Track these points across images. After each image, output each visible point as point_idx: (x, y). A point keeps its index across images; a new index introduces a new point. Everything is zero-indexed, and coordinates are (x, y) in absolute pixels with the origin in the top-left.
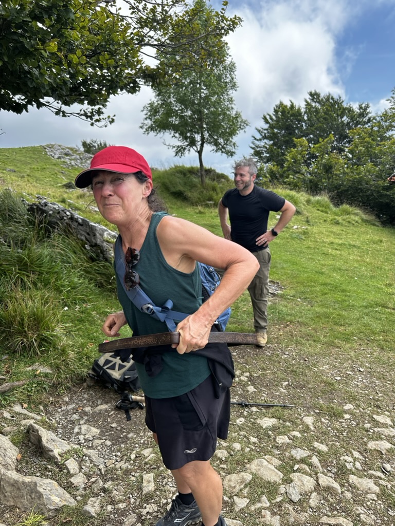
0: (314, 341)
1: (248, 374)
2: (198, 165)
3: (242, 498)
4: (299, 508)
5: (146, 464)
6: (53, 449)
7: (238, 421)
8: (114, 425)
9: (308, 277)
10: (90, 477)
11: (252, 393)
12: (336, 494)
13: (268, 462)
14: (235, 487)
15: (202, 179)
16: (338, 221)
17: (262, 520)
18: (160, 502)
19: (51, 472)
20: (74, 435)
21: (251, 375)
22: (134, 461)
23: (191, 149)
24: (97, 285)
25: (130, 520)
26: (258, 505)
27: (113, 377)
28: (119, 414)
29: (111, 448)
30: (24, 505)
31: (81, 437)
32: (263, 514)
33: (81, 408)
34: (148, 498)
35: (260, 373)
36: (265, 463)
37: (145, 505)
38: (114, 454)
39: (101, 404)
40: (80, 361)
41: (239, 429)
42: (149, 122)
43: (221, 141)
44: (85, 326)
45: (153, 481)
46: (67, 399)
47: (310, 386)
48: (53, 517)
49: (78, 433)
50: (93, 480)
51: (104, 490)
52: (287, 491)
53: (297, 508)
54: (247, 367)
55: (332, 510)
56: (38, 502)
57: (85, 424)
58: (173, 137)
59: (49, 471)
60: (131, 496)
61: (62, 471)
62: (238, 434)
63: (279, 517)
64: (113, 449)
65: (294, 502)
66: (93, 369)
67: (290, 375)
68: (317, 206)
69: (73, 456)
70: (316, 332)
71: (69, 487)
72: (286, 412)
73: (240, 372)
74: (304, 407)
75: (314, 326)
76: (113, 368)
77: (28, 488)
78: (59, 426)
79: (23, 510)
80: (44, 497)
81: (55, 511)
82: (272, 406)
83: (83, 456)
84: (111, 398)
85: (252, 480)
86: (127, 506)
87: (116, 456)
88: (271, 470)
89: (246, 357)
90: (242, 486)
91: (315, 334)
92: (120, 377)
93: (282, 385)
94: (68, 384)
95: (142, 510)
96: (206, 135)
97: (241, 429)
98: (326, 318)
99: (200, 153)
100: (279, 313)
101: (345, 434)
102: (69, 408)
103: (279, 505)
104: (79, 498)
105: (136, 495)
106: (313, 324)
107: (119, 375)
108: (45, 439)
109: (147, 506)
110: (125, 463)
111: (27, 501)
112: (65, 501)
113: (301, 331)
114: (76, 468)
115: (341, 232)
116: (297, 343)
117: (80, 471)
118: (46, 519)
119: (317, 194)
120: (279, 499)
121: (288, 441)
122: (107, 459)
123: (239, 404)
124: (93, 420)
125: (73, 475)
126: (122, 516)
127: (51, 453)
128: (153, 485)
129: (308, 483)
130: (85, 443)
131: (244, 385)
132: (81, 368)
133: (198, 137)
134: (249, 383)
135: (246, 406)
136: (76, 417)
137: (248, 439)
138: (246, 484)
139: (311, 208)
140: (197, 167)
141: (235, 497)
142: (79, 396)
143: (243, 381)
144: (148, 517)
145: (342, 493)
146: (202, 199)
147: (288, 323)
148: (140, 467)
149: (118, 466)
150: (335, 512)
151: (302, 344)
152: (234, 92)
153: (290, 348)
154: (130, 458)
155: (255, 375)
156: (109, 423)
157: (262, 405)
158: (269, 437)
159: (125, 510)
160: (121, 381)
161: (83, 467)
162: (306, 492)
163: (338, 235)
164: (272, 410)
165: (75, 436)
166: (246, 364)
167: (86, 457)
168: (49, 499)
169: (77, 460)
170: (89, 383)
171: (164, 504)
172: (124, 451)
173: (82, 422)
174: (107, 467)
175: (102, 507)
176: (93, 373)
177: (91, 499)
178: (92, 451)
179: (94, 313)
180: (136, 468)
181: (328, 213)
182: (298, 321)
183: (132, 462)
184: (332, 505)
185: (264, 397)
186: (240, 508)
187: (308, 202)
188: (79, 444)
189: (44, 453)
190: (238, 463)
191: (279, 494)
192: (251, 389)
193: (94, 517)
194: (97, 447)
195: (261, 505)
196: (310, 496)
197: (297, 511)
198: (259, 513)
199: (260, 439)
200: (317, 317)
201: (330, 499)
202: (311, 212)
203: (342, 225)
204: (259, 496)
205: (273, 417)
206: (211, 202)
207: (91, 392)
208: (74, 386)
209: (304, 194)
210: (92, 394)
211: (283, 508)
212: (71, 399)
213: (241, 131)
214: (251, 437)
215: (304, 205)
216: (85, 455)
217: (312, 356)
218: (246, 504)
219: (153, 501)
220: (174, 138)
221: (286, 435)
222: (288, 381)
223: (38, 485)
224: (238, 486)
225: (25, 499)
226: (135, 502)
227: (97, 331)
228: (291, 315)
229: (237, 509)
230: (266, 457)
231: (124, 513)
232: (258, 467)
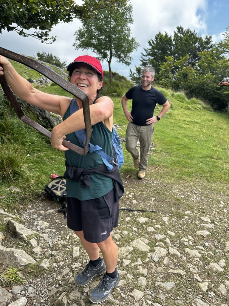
0: (171, 176)
1: (133, 194)
2: (108, 70)
3: (127, 260)
5: (75, 241)
6: (22, 234)
7: (126, 219)
8: (57, 221)
9: (170, 140)
10: (44, 248)
11: (135, 204)
12: (178, 258)
13: (142, 241)
14: (123, 254)
15: (110, 79)
16: (189, 108)
17: (138, 271)
18: (82, 262)
19: (22, 246)
20: (34, 226)
21: (135, 194)
22: (69, 240)
23: (104, 60)
24: (46, 142)
25: (66, 271)
27: (57, 194)
28: (60, 215)
29: (55, 233)
30: (7, 263)
31: (39, 227)
32: (138, 268)
33: (38, 212)
34: (76, 259)
35: (140, 193)
36: (141, 241)
37: (74, 263)
38: (57, 236)
39: (50, 209)
40: (38, 185)
41: (127, 223)
42: (78, 42)
43: (122, 55)
44: (40, 165)
45: (79, 250)
46: (30, 206)
47: (167, 201)
48: (23, 269)
49: (37, 225)
50: (45, 250)
51: (52, 255)
52: (152, 256)
53: (157, 265)
54: (133, 190)
55: (175, 266)
56: (15, 261)
57: (41, 220)
58: (93, 52)
60: (67, 259)
61: (28, 245)
62: (126, 226)
63: (147, 269)
64: (56, 234)
65: (155, 262)
66: (45, 190)
67: (156, 195)
68: (178, 98)
69: (34, 238)
70: (172, 171)
71: (32, 254)
72: (153, 214)
73: (129, 192)
74: (163, 212)
75: (171, 168)
76: (57, 189)
77: (9, 254)
78: (26, 221)
79: (6, 266)
80: (18, 259)
81: (25, 266)
82: (146, 211)
83: (40, 237)
84: (56, 206)
85: (133, 250)
86: (64, 264)
88: (144, 245)
89: (132, 184)
90: (127, 254)
91: (171, 172)
92: (61, 194)
93: (151, 200)
94: (31, 198)
95: (73, 266)
96: (113, 51)
97: (128, 223)
98: (178, 163)
99: (109, 62)
100: (152, 160)
101: (185, 227)
102: (32, 211)
103: (147, 263)
104: (37, 259)
105: (69, 258)
107: (60, 193)
108: (18, 228)
110: (63, 241)
111: (9, 261)
112: (30, 261)
113: (164, 171)
114: (36, 244)
115: (190, 114)
116: (161, 177)
117: (38, 245)
118: (19, 270)
119: (178, 91)
120: (147, 260)
121: (154, 230)
122: (53, 239)
123: (127, 210)
124: (45, 218)
125: (34, 248)
126: (62, 269)
127: (21, 236)
128: (79, 253)
129: (164, 252)
130: (41, 230)
131: (131, 200)
132: (38, 189)
133: (108, 53)
134: (134, 198)
135: (131, 211)
136: (35, 216)
137: (132, 229)
138: (129, 253)
139: (174, 99)
140: (107, 71)
141: (123, 259)
142: (37, 205)
143: (130, 197)
144: (76, 269)
145: (181, 257)
146: (110, 92)
147: (157, 166)
148: (71, 243)
149: (59, 243)
150: (177, 267)
151: (164, 178)
152: (131, 24)
153: (157, 180)
154: (66, 239)
155: (137, 194)
156: (55, 220)
157: (140, 211)
158: (143, 227)
159: (63, 266)
160: (61, 197)
161: (40, 243)
162: (162, 257)
163: (189, 116)
164: (145, 213)
166: (132, 188)
168: (21, 260)
169: (36, 240)
170: (43, 198)
171: (85, 263)
172: (63, 235)
173: (39, 219)
174: (53, 243)
175: (50, 264)
176: (45, 192)
177: (44, 260)
178: (45, 235)
179: (45, 158)
180: (69, 244)
181: (183, 103)
182: (162, 165)
183: (67, 241)
184: (175, 263)
185: (141, 206)
186: (126, 265)
187: (173, 95)
188: (38, 231)
189: (18, 236)
190: (126, 241)
191: (147, 258)
192: (134, 202)
193: (46, 269)
194: (47, 232)
195: (137, 263)
196: (164, 259)
198: (136, 267)
199: (139, 229)
200: (173, 163)
201: (175, 260)
202: (174, 102)
203: (191, 110)
204: (137, 259)
205: (146, 217)
206: (115, 94)
207: (44, 203)
208: (34, 199)
209: (171, 91)
210: (44, 204)
211: (149, 265)
212: (32, 206)
213: (134, 50)
214: (133, 228)
215: (170, 97)
217: (169, 184)
218: (129, 263)
219: (78, 261)
221: (152, 227)
222: (155, 198)
223: (14, 253)
224: (125, 253)
225: (7, 260)
226: (69, 262)
227: (47, 169)
228: (159, 161)
229: (124, 265)
230: (141, 238)
231: (62, 267)
232: (137, 244)
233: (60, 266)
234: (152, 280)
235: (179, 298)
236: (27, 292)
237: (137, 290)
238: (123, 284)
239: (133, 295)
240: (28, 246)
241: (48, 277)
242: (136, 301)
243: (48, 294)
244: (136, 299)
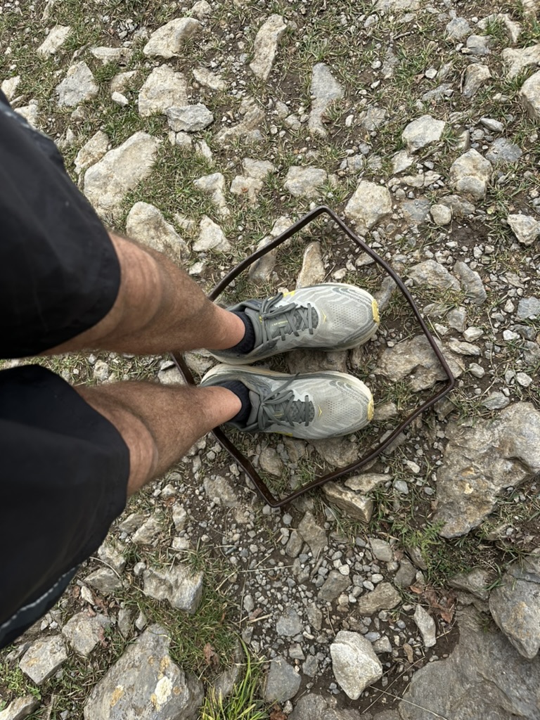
3: (200, 232)
4: (229, 113)
12: (199, 31)
14: (168, 245)
17: (252, 195)
26: (219, 198)
32: (239, 193)
36: (100, 168)
52: (186, 128)
53: (229, 117)
61: (58, 685)
65: (213, 123)
85: (151, 202)
88: (122, 156)
90: (170, 228)
103: (219, 153)
120: (205, 151)
129: (163, 81)
141: (197, 248)
145: (195, 16)
150: (241, 45)
159: (192, 507)
162: (188, 92)
177: (148, 591)
184: (222, 47)
186: (225, 240)
191: (194, 149)
193: (204, 579)
195: (219, 191)
196: (201, 86)
198: (235, 200)
204: (196, 193)
211: (227, 147)
218: (215, 225)
224: (164, 237)
229: (227, 246)
230: (80, 165)
233: (192, 518)
234: (298, 144)
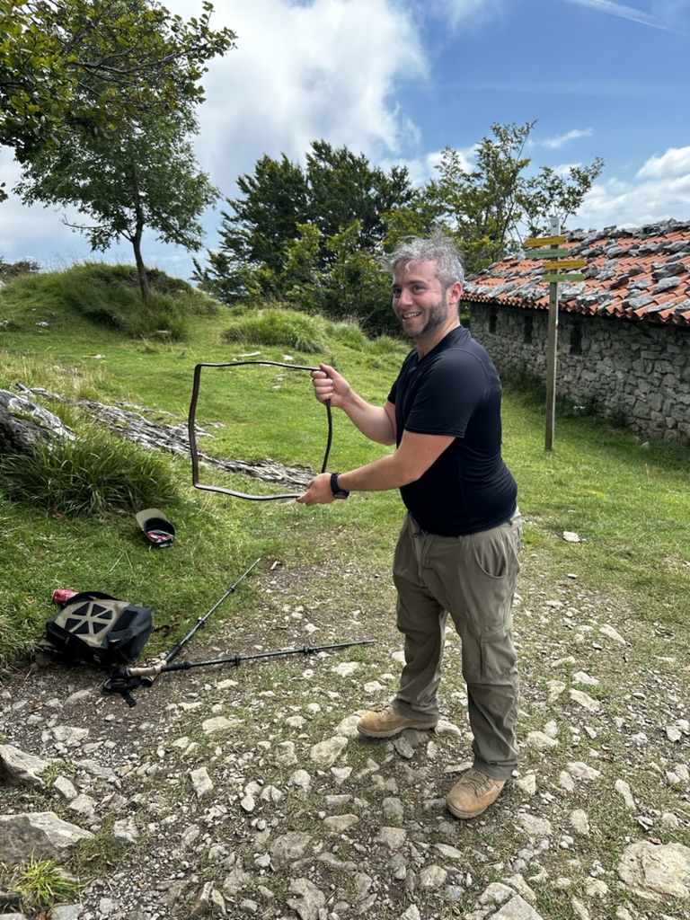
0: (383, 548)
1: (301, 608)
2: (133, 262)
3: (342, 767)
4: (417, 764)
5: (186, 758)
6: (25, 769)
7: (305, 674)
8: (110, 717)
9: (352, 454)
10: (99, 797)
11: (314, 633)
12: (456, 738)
14: (328, 757)
15: (142, 290)
16: (377, 363)
17: (375, 787)
18: (228, 801)
19: (33, 802)
20: (44, 746)
21: (306, 609)
22: (166, 759)
23: (121, 235)
25: (191, 833)
26: (365, 771)
27: (91, 645)
28: (112, 699)
29: (118, 751)
30: (12, 855)
31: (59, 746)
32: (373, 780)
33: (41, 704)
34: (208, 799)
35: (318, 603)
37: (206, 810)
38: (126, 757)
39: (76, 691)
40: (18, 628)
41: (310, 685)
42: (31, 182)
43: (173, 221)
44: (9, 569)
45: (207, 776)
46: (8, 695)
47: (390, 611)
48: (67, 859)
49: (50, 742)
50: (107, 798)
51: (134, 806)
52: (397, 746)
53: (414, 764)
54: (298, 598)
55: (455, 757)
56: (38, 843)
57: (57, 725)
58: (80, 211)
59: (29, 803)
60: (181, 804)
61: (51, 797)
62: (311, 692)
63: (393, 779)
64: (121, 751)
65: (408, 759)
66: (49, 637)
67: (360, 601)
68: (343, 338)
69: (61, 774)
70: (382, 536)
71: (72, 817)
72: (368, 650)
73: (289, 607)
74: (389, 640)
75: (377, 527)
76: (84, 630)
77: (13, 828)
78: (10, 737)
79: (12, 862)
80: (47, 833)
81: (69, 849)
82: (347, 646)
83: (77, 770)
84: (90, 679)
85: (349, 743)
86: (179, 818)
87: (131, 759)
89: (292, 585)
90: (339, 753)
91: (381, 539)
92: (101, 643)
93: (352, 615)
94: (4, 670)
95: (204, 817)
96: (146, 211)
97: (311, 684)
98: (391, 513)
99: (136, 240)
100: (323, 514)
101: (449, 666)
102: (18, 707)
103: (392, 765)
104: (95, 827)
105: (187, 800)
106: (375, 524)
107: (99, 640)
108: (8, 756)
109: (210, 810)
110: (151, 765)
111: (17, 847)
112: (78, 834)
113: (361, 537)
114: (71, 789)
115: (384, 380)
116: (359, 553)
117: (79, 793)
118: (58, 865)
119: (341, 320)
120: (389, 759)
121: (381, 687)
122: (117, 766)
123: (300, 652)
124: (70, 716)
125: (72, 800)
126: (177, 831)
127: (24, 776)
128: (211, 781)
130: (69, 752)
131: (300, 625)
132: (23, 640)
133: (129, 213)
134: (306, 620)
135: (311, 652)
136: (35, 718)
137: (326, 695)
138: (343, 750)
139: (334, 342)
140: (129, 267)
141: (333, 769)
142: (28, 686)
143: (297, 619)
144: (217, 823)
145: (463, 734)
146: (148, 327)
147: (340, 527)
148: (177, 764)
149: (139, 773)
151: (367, 556)
152: (193, 135)
153: (350, 563)
154: (158, 756)
155: (312, 608)
156: (100, 716)
157: (333, 647)
158: (354, 686)
159: (177, 824)
160: (103, 649)
161: (82, 786)
162: (420, 743)
163: (381, 386)
164: (347, 652)
165: (47, 746)
166: (295, 594)
167: (81, 770)
168: (56, 835)
169: (69, 778)
170: (42, 663)
171: (235, 801)
172: (141, 749)
173: (51, 724)
174: (121, 777)
175: (139, 829)
176: (49, 644)
177: (117, 823)
178: (87, 761)
179: (20, 546)
180: (172, 767)
181: (360, 351)
182: (354, 523)
183: (162, 761)
184: (453, 751)
185: (332, 636)
186: (342, 780)
187: (329, 331)
188: (59, 756)
189: (10, 779)
190: (322, 727)
191: (387, 753)
192: (311, 628)
193: (133, 843)
194: (92, 753)
195: (369, 770)
196: (425, 746)
197: (414, 768)
198: (368, 780)
199: (343, 692)
200: (379, 513)
201: (451, 746)
202: (336, 350)
203: (383, 369)
204: (364, 761)
205: (352, 660)
206: (166, 332)
207: (49, 676)
208: (15, 672)
209: (322, 319)
210: (51, 679)
211: (397, 768)
212: (15, 693)
214: (330, 692)
215: (324, 337)
216: (80, 769)
217: (383, 570)
218: (349, 773)
219: (216, 802)
220: (83, 212)
221: (375, 680)
222: (360, 609)
223: (31, 819)
224: (332, 754)
225: (11, 846)
226: (190, 809)
227: (34, 576)
228: (341, 515)
229: (339, 783)
230: (358, 712)
231: (177, 827)
232: (351, 727)
233: (170, 827)
234: (415, 800)
235: (483, 823)
236: (98, 913)
237: (389, 828)
238: (350, 823)
239: (382, 840)
240: (52, 799)
241: (147, 862)
242: (393, 851)
243: (162, 900)
244: (392, 847)
